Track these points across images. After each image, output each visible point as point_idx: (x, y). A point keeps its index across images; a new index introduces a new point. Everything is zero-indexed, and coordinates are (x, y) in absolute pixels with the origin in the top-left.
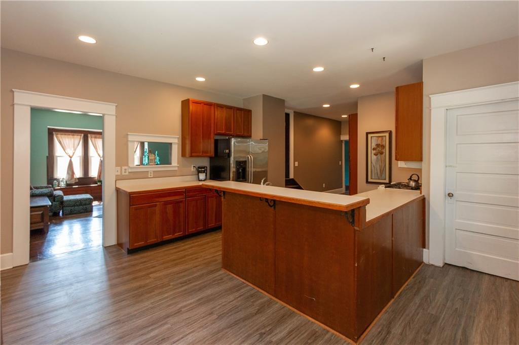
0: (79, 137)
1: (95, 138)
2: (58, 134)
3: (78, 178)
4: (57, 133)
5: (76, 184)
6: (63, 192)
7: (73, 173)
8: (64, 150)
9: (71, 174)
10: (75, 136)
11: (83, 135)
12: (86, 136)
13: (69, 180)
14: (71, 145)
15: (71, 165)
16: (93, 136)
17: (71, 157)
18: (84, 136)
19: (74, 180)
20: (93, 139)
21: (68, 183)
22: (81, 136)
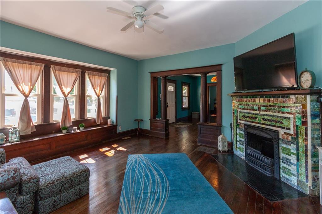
0: (39, 67)
1: (60, 70)
2: (7, 61)
3: (35, 126)
4: (5, 59)
5: (33, 135)
6: (26, 158)
7: (29, 119)
8: (17, 85)
9: (26, 120)
10: (34, 66)
11: (44, 65)
12: (47, 66)
13: (22, 130)
14: (27, 78)
15: (25, 108)
16: (57, 67)
17: (26, 96)
18: (45, 67)
19: (30, 129)
20: (57, 72)
21: (21, 134)
22: (41, 66)
